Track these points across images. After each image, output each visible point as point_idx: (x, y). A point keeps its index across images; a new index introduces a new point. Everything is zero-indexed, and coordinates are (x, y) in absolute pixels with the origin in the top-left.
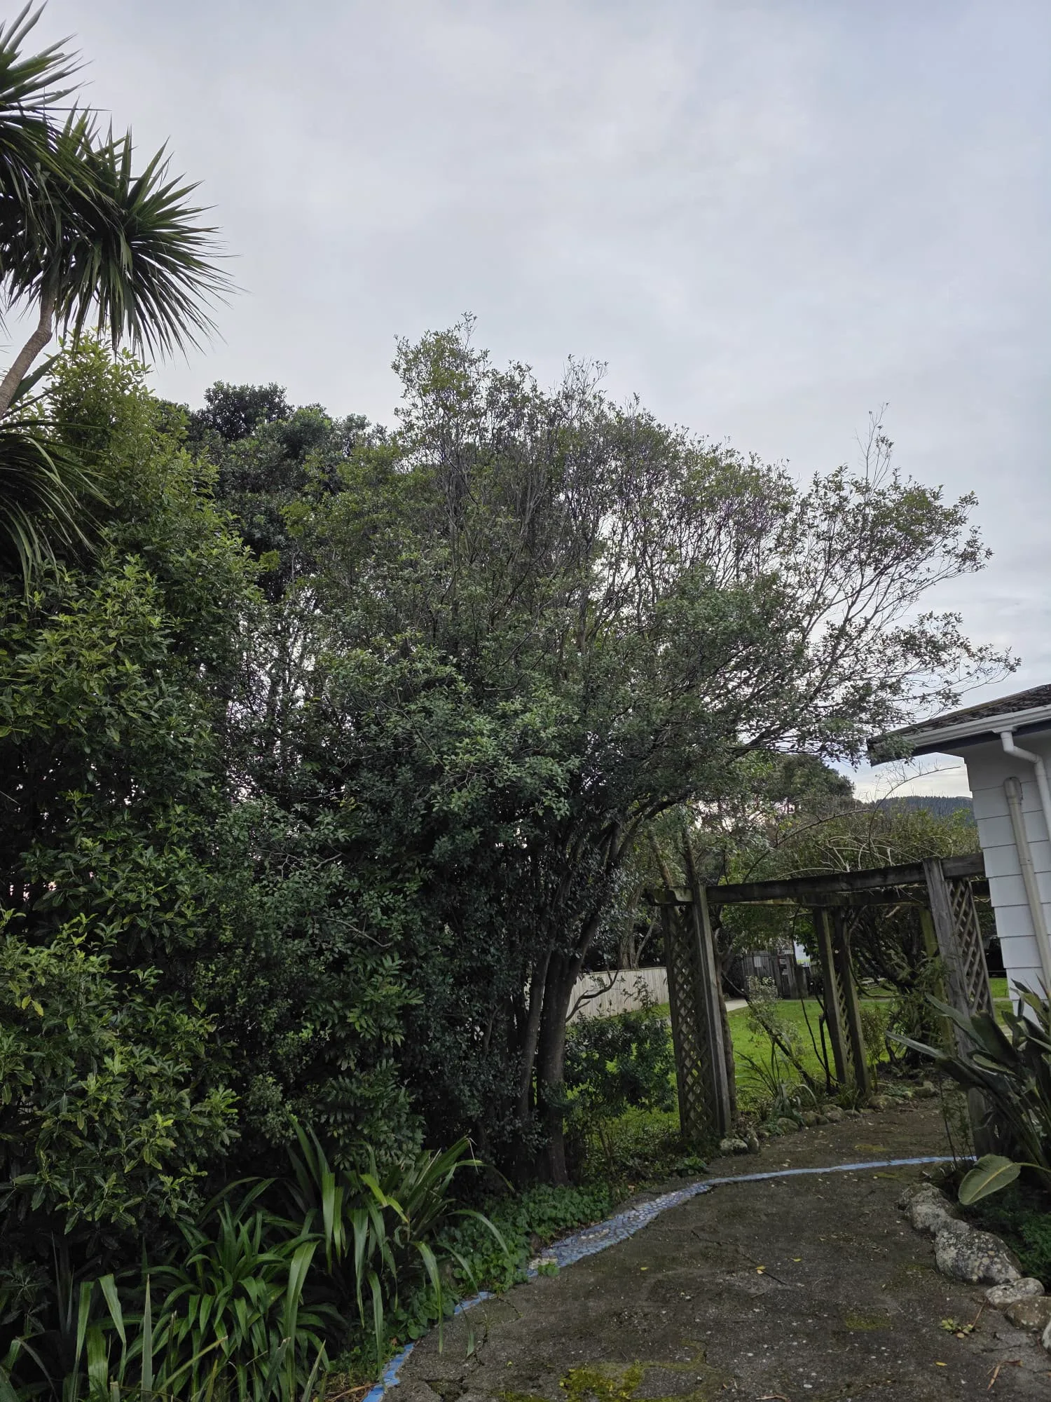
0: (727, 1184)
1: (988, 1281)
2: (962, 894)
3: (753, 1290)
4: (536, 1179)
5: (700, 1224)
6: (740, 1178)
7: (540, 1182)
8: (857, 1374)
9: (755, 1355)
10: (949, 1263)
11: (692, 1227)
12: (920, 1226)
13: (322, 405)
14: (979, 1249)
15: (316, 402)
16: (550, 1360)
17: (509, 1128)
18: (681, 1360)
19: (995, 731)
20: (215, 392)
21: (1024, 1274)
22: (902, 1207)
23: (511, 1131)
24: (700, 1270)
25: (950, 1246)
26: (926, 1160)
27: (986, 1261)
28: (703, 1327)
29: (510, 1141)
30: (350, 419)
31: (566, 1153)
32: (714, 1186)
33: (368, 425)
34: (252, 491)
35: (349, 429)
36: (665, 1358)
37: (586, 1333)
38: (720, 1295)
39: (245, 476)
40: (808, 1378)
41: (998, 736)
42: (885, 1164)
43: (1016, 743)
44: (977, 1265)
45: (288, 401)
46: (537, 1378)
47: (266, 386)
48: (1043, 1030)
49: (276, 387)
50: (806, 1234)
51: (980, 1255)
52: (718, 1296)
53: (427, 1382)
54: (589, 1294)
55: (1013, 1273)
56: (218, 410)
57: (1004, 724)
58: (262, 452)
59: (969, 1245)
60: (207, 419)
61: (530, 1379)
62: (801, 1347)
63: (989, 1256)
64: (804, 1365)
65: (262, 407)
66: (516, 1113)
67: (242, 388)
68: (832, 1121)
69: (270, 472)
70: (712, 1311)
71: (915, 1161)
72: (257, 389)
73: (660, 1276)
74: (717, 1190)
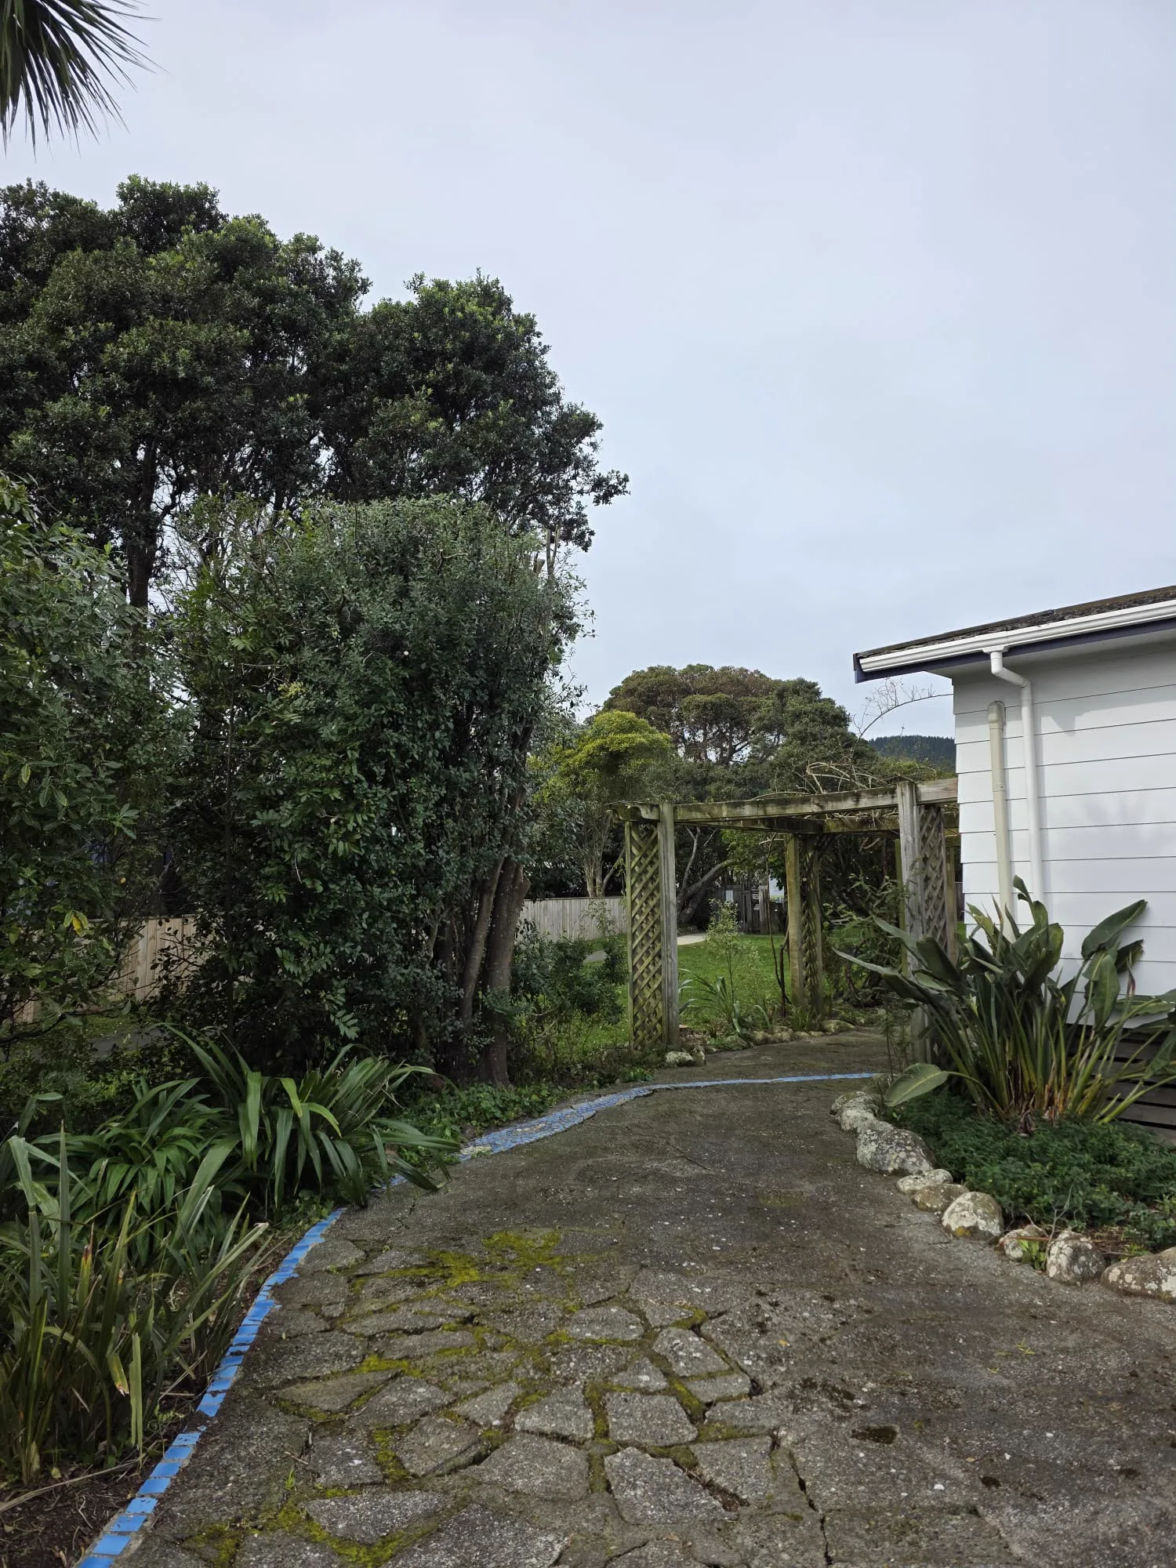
0: (668, 1089)
1: (901, 1173)
2: (933, 820)
3: (678, 1174)
4: (477, 1078)
5: (636, 1121)
6: (681, 1085)
7: (480, 1081)
8: (764, 1240)
9: (671, 1224)
10: (869, 1157)
11: (626, 1124)
12: (848, 1128)
13: (264, 217)
14: (898, 1144)
15: (255, 212)
16: (474, 1225)
17: (450, 1028)
18: (600, 1226)
19: (985, 650)
20: (131, 190)
21: (936, 1166)
22: (833, 1113)
23: (453, 1032)
24: (630, 1158)
25: (871, 1141)
26: (865, 1075)
27: (903, 1155)
28: (625, 1201)
29: (450, 1041)
30: (298, 239)
31: (509, 1058)
32: (655, 1091)
33: (321, 248)
34: (176, 319)
35: (297, 252)
36: (585, 1224)
37: (512, 1205)
38: (645, 1177)
39: (166, 299)
40: (718, 1243)
41: (987, 656)
42: (826, 1077)
43: (1005, 665)
44: (894, 1159)
45: (222, 208)
46: (460, 1239)
47: (194, 186)
48: (990, 951)
49: (206, 188)
50: (737, 1132)
51: (898, 1149)
52: (643, 1178)
53: (352, 1241)
54: (518, 1175)
55: (926, 1165)
56: (133, 214)
57: (994, 645)
58: (188, 271)
59: (889, 1141)
60: (120, 224)
61: (453, 1239)
62: (716, 1219)
63: (906, 1151)
64: (715, 1232)
65: (190, 212)
66: (458, 1014)
67: (163, 185)
68: (781, 1041)
69: (199, 296)
70: (636, 1189)
71: (856, 1076)
72: (182, 189)
73: (590, 1162)
74: (656, 1094)
